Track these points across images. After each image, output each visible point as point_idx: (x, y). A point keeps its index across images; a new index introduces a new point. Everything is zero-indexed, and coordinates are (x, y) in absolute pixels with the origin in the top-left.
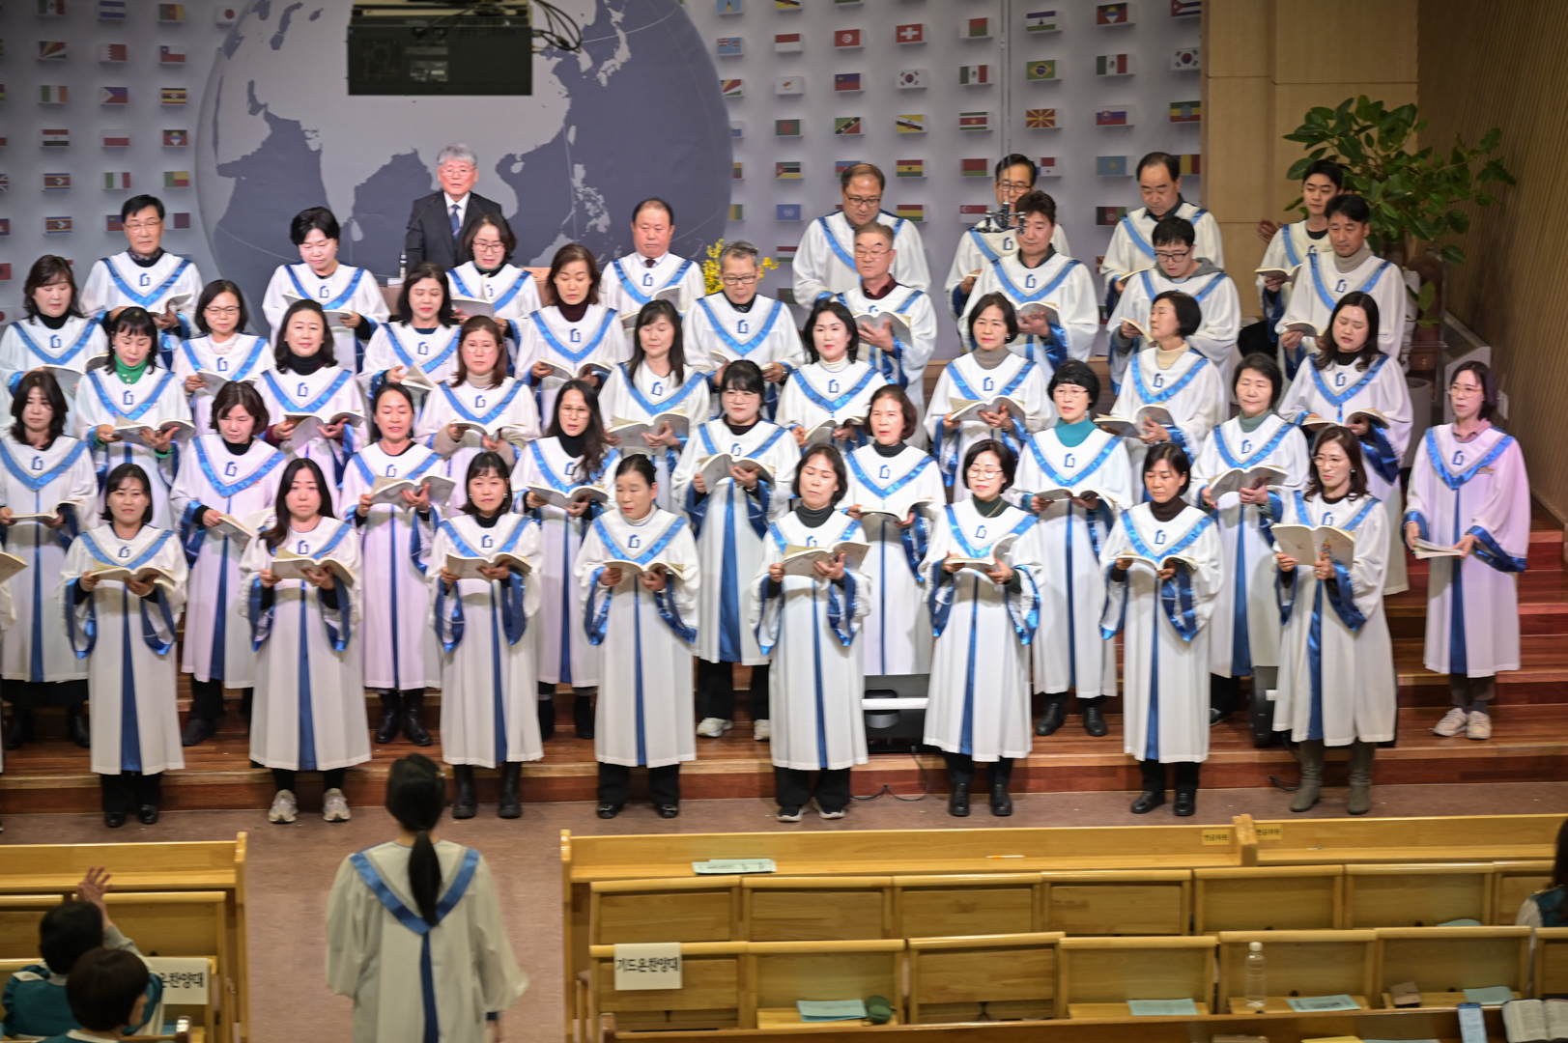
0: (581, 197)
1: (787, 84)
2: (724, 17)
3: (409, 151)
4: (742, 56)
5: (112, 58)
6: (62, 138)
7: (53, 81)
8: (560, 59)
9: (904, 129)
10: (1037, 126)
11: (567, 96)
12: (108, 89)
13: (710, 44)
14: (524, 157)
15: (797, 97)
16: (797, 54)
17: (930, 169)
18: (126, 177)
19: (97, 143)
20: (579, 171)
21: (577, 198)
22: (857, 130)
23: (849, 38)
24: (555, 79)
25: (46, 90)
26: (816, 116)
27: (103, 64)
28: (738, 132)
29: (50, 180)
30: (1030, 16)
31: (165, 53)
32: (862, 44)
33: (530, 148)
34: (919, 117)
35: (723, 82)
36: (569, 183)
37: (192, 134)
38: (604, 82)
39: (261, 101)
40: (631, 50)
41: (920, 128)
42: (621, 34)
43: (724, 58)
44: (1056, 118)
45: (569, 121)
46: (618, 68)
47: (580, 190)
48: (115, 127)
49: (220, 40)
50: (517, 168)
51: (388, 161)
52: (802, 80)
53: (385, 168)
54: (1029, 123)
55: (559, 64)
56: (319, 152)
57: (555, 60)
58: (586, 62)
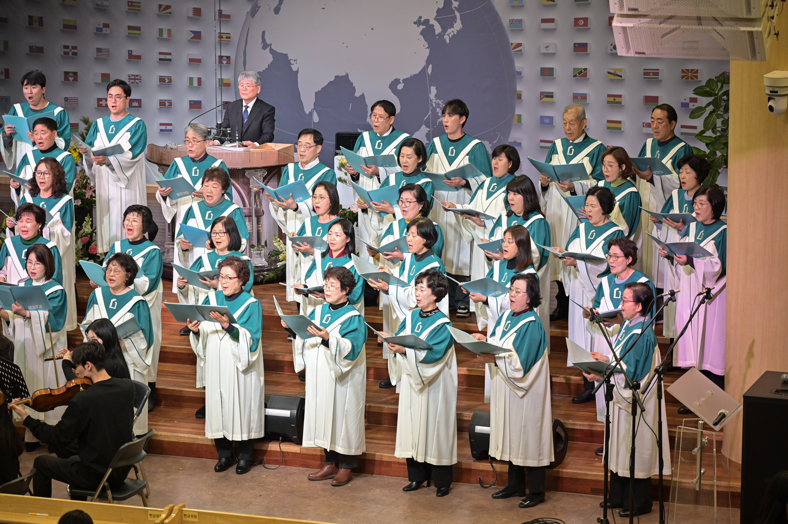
0: (434, 105)
1: (547, 47)
2: (513, 7)
3: (344, 74)
4: (523, 30)
5: (194, 15)
6: (168, 57)
7: (164, 26)
8: (425, 27)
9: (612, 77)
10: (688, 78)
11: (428, 48)
12: (191, 31)
13: (505, 22)
14: (404, 80)
15: (552, 55)
16: (553, 30)
17: (626, 100)
18: (199, 80)
19: (185, 60)
20: (434, 90)
21: (432, 105)
22: (585, 75)
23: (582, 22)
24: (421, 37)
25: (161, 30)
26: (563, 67)
27: (189, 18)
28: (520, 73)
29: (162, 80)
31: (220, 14)
32: (589, 26)
33: (408, 76)
34: (621, 70)
35: (512, 44)
36: (428, 97)
37: (233, 58)
38: (448, 41)
39: (268, 42)
40: (462, 24)
41: (621, 76)
42: (457, 14)
43: (512, 30)
44: (699, 75)
45: (428, 62)
46: (455, 33)
47: (434, 101)
48: (194, 52)
49: (248, 8)
50: (400, 87)
51: (333, 79)
52: (555, 45)
53: (331, 83)
54: (683, 77)
55: (423, 29)
56: (297, 72)
57: (422, 27)
58: (438, 29)
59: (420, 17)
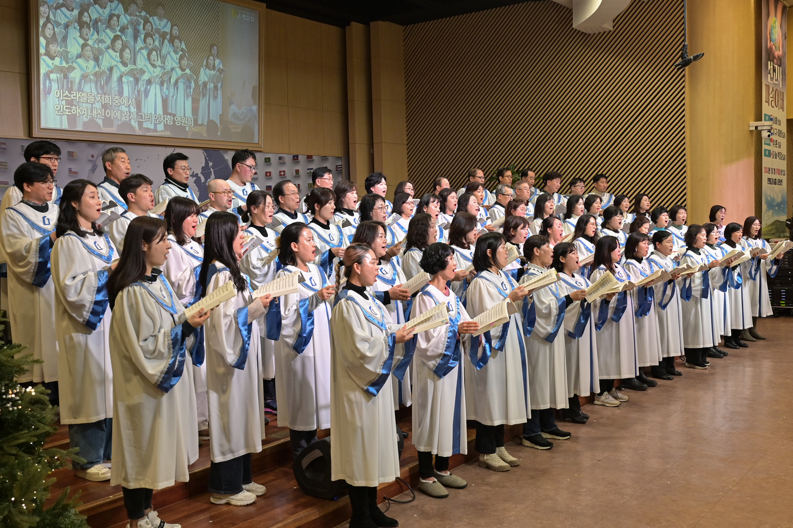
30: (308, 169)
31: (70, 170)
49: (90, 166)
57: (195, 178)
58: (203, 180)
59: (193, 172)
